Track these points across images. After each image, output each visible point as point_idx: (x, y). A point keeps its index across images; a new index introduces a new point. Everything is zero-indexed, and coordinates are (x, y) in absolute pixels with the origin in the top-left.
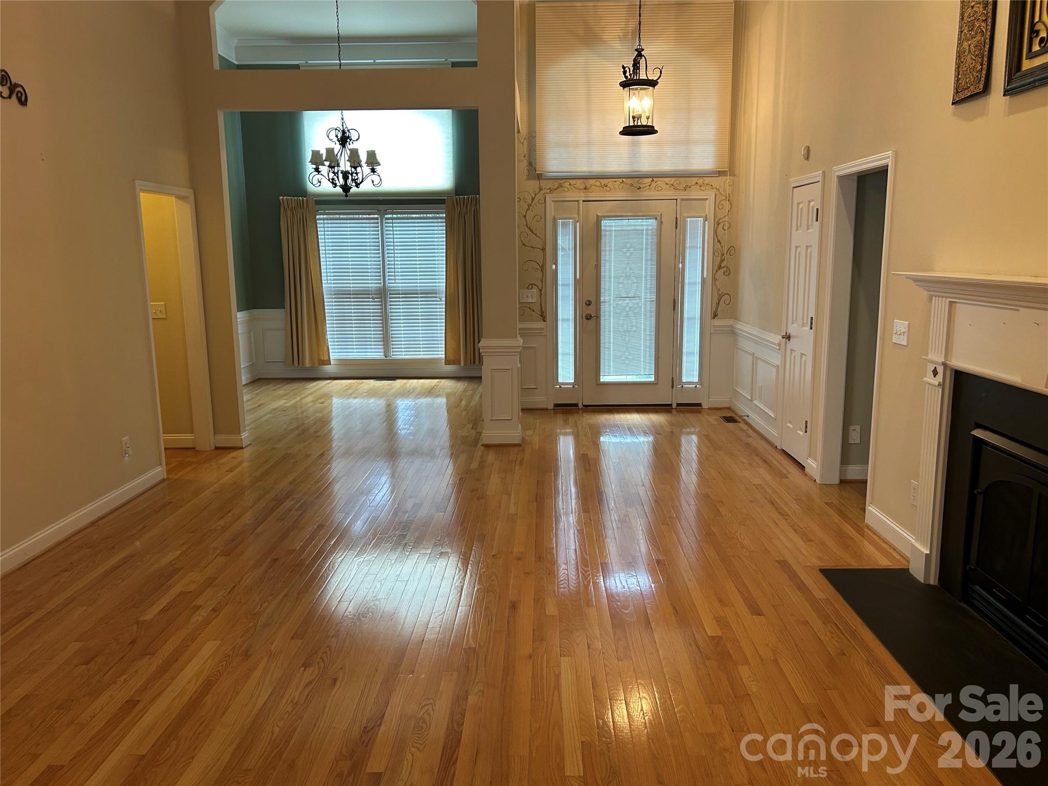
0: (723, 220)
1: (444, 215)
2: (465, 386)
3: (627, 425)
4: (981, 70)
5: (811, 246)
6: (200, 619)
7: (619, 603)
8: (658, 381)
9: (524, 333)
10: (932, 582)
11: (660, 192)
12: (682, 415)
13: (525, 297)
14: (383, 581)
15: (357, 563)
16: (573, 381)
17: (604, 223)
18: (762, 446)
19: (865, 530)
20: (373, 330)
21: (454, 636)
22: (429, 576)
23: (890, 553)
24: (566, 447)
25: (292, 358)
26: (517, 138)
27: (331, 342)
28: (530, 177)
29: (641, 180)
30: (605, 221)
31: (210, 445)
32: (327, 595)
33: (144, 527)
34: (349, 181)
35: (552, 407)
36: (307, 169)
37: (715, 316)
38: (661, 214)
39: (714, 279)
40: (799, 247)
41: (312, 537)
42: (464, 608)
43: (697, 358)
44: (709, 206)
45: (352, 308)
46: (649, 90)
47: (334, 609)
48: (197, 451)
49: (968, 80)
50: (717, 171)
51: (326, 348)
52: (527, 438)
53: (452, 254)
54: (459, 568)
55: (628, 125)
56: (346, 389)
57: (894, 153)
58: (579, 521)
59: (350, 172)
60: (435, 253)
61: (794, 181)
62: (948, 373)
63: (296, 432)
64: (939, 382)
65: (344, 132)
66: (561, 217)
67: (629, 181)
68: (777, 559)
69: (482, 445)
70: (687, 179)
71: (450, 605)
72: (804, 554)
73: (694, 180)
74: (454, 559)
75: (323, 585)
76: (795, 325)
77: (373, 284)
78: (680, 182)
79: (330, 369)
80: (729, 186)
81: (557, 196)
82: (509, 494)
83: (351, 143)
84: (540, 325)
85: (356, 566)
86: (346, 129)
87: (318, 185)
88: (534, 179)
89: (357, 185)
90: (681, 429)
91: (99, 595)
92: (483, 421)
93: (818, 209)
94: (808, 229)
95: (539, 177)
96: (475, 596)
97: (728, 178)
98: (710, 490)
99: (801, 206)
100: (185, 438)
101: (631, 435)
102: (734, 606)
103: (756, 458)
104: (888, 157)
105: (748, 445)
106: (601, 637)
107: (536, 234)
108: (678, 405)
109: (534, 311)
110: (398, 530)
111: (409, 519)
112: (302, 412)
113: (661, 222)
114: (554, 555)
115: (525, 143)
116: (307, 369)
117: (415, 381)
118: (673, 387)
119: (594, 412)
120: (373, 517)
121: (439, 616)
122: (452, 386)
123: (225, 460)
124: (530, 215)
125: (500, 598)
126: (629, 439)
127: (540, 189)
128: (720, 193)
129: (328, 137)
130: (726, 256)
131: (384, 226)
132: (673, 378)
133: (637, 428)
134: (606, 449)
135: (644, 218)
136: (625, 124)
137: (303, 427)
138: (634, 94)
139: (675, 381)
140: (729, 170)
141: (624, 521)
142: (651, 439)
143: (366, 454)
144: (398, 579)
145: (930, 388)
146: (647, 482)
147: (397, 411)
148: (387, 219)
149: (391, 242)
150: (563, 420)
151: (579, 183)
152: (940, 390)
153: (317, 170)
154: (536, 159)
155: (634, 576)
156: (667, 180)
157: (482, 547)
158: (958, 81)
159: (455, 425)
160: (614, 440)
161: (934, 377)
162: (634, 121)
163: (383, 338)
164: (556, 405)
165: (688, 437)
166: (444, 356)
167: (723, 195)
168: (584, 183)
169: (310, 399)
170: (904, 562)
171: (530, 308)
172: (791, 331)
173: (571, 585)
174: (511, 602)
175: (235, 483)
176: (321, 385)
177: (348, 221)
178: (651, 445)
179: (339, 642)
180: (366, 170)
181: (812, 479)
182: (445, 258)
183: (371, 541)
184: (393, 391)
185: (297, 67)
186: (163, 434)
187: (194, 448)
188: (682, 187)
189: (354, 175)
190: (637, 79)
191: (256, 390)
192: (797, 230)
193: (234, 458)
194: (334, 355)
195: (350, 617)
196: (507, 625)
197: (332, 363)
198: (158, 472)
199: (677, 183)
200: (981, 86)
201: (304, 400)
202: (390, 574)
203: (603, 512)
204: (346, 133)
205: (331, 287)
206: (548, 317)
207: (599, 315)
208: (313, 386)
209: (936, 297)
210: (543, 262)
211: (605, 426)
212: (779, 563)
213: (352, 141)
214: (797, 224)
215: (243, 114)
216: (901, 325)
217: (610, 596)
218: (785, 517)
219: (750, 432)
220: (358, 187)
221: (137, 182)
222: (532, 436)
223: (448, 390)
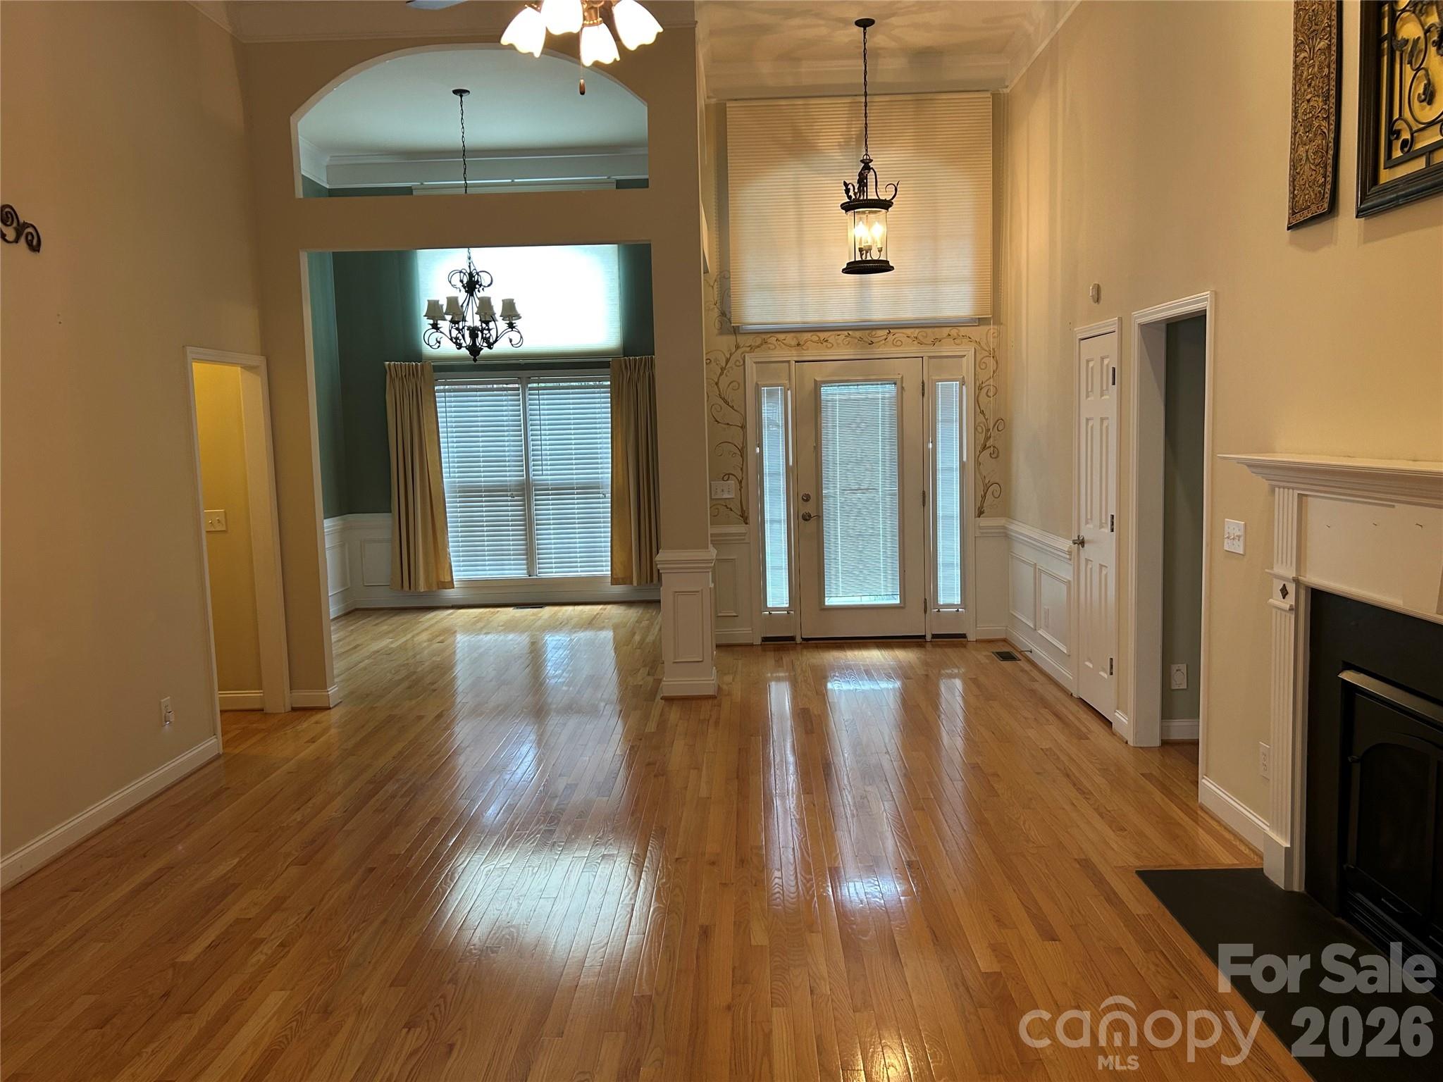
0: (987, 383)
1: (609, 383)
2: (639, 614)
3: (863, 665)
4: (1324, 184)
5: (1108, 418)
6: (263, 958)
7: (855, 927)
8: (905, 604)
9: (718, 541)
10: (1296, 889)
11: (901, 348)
12: (938, 650)
13: (719, 491)
14: (522, 898)
15: (484, 873)
16: (787, 606)
17: (826, 391)
18: (1051, 693)
19: (1199, 812)
20: (513, 540)
21: (620, 978)
22: (587, 891)
23: (1236, 846)
24: (780, 698)
25: (400, 582)
26: (704, 280)
27: (454, 557)
28: (722, 331)
29: (874, 333)
30: (826, 388)
31: (284, 706)
32: (443, 921)
33: (188, 825)
34: (479, 340)
35: (759, 642)
36: (423, 324)
37: (980, 513)
38: (902, 377)
39: (978, 463)
40: (1092, 419)
41: (423, 836)
42: (635, 936)
43: (957, 572)
44: (967, 364)
45: (483, 509)
46: (881, 213)
47: (451, 940)
48: (266, 714)
49: (1307, 197)
50: (976, 318)
51: (448, 565)
52: (725, 687)
53: (620, 434)
54: (629, 879)
55: (853, 260)
56: (476, 621)
57: (1213, 293)
58: (799, 805)
59: (480, 327)
60: (596, 434)
61: (1081, 330)
62: (1302, 592)
63: (406, 684)
64: (1291, 606)
65: (471, 275)
66: (767, 382)
67: (858, 334)
68: (1076, 857)
69: (661, 699)
70: (936, 329)
71: (615, 933)
72: (1113, 849)
73: (946, 331)
74: (622, 865)
75: (438, 906)
76: (1090, 526)
77: (511, 476)
78: (927, 334)
79: (452, 594)
80: (994, 337)
81: (760, 355)
82: (698, 769)
83: (481, 289)
84: (740, 528)
85: (483, 877)
86: (475, 271)
87: (436, 346)
88: (728, 334)
89: (490, 346)
90: (940, 671)
91: (121, 925)
92: (663, 663)
93: (1114, 369)
94: (1102, 396)
95: (736, 331)
96: (651, 920)
97: (992, 328)
98: (981, 757)
99: (1091, 364)
100: (250, 696)
101: (870, 680)
102: (1017, 928)
103: (1044, 711)
104: (1206, 299)
105: (1033, 692)
106: (829, 977)
107: (732, 407)
108: (934, 636)
109: (731, 510)
110: (543, 823)
111: (560, 807)
112: (414, 656)
113: (903, 388)
114: (762, 858)
115: (715, 287)
116: (421, 595)
117: (570, 608)
118: (925, 612)
119: (817, 647)
120: (509, 805)
121: (600, 948)
122: (621, 614)
123: (305, 725)
124: (724, 382)
125: (685, 921)
126: (867, 686)
127: (737, 347)
128: (981, 347)
129: (450, 282)
130: (994, 433)
131: (527, 399)
132: (925, 599)
133: (877, 670)
134: (836, 701)
135: (879, 383)
136: (850, 259)
137: (414, 677)
138: (861, 219)
139: (928, 602)
140: (993, 316)
141: (862, 805)
142: (898, 684)
143: (503, 711)
144: (543, 896)
145: (1279, 614)
146: (892, 749)
147: (545, 652)
148: (531, 389)
149: (537, 420)
150: (775, 661)
151: (790, 339)
152: (1293, 616)
153: (435, 327)
154: (730, 307)
155: (876, 885)
156: (909, 331)
157: (661, 847)
158: (1294, 198)
159: (625, 669)
160: (845, 687)
161: (1284, 598)
162: (861, 255)
163: (527, 549)
164: (765, 639)
165: (949, 681)
166: (610, 573)
167: (986, 351)
168: (795, 337)
169: (424, 636)
170: (1256, 858)
171: (726, 506)
172: (1086, 533)
173: (788, 901)
174: (702, 927)
175: (318, 758)
176: (439, 617)
177: (478, 393)
178: (898, 694)
179: (458, 989)
180: (502, 325)
181: (1123, 741)
182: (610, 440)
183: (506, 841)
184: (539, 623)
185: (409, 191)
186: (219, 690)
187: (263, 710)
188: (929, 340)
189: (485, 332)
190: (864, 200)
191: (351, 625)
192: (1087, 396)
193: (317, 723)
194: (459, 575)
195: (474, 951)
196: (695, 962)
197: (455, 586)
198: (211, 745)
199: (923, 336)
200: (1326, 205)
201: (415, 639)
202: (531, 888)
203: (831, 793)
204: (474, 277)
205: (455, 482)
206: (751, 519)
207: (821, 515)
208: (430, 619)
209: (1279, 488)
210: (743, 444)
211: (833, 668)
212: (1079, 863)
213: (482, 287)
214: (1087, 389)
215: (336, 255)
216: (1233, 527)
217: (843, 913)
218: (1088, 796)
219: (1035, 674)
220: (491, 348)
221: (189, 349)
222: (731, 684)
223: (615, 621)
